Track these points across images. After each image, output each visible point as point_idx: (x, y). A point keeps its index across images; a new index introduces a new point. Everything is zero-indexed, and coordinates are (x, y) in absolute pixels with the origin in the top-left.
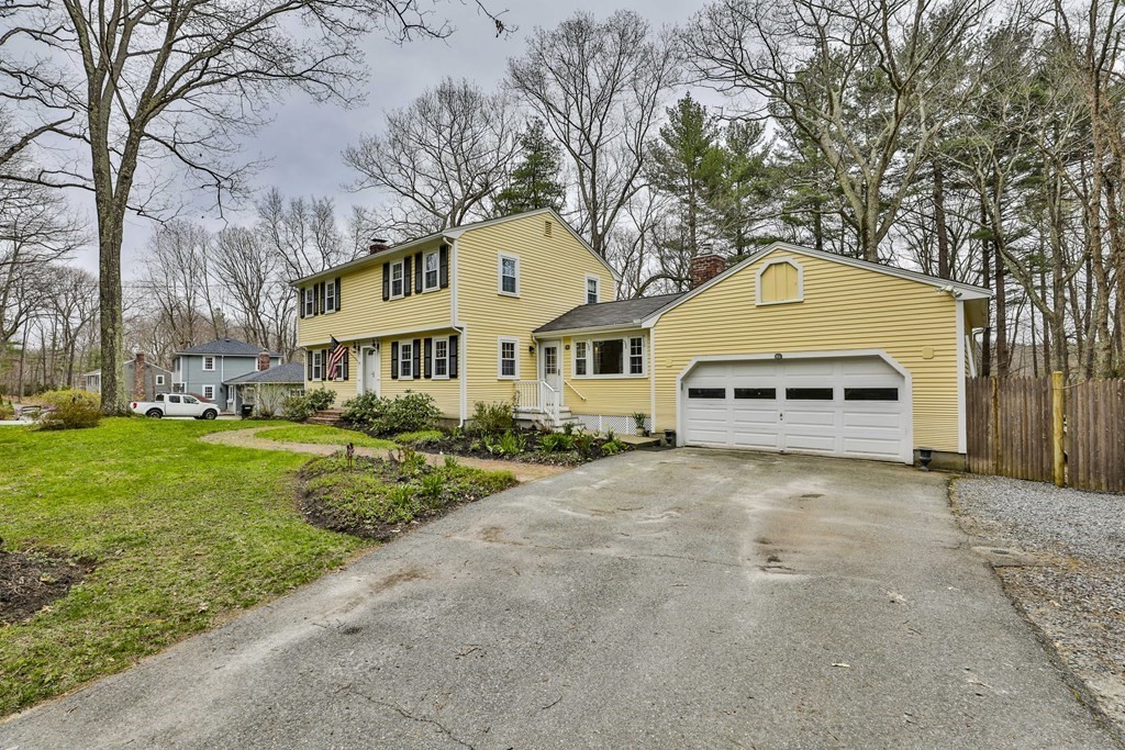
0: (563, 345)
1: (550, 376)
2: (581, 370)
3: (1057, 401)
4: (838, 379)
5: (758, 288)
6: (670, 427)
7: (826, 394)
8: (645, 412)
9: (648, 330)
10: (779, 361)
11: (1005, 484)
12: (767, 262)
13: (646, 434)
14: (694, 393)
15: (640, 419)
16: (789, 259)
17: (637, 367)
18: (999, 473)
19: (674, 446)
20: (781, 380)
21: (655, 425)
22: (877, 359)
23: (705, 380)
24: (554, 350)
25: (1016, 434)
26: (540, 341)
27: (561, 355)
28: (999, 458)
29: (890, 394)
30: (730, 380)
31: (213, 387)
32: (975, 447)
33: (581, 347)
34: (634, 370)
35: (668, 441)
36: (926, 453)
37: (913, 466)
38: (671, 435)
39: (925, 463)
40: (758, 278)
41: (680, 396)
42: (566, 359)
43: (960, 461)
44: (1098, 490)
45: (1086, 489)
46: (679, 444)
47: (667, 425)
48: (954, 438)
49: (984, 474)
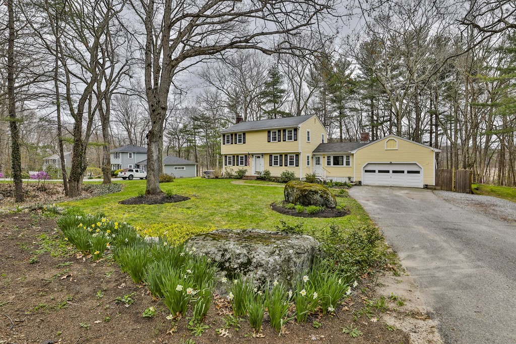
0: (322, 157)
1: (317, 165)
2: (329, 163)
3: (453, 174)
4: (406, 169)
5: (386, 145)
6: (360, 180)
7: (403, 172)
8: (351, 176)
9: (353, 154)
10: (391, 164)
11: (443, 191)
12: (388, 139)
13: (352, 182)
14: (366, 171)
15: (349, 178)
16: (394, 139)
17: (348, 163)
18: (441, 189)
19: (361, 185)
20: (391, 168)
21: (355, 180)
22: (416, 164)
23: (369, 168)
24: (319, 158)
25: (445, 181)
26: (314, 155)
27: (322, 160)
28: (442, 186)
29: (418, 172)
30: (377, 168)
31: (132, 165)
32: (437, 184)
33: (329, 157)
34: (347, 165)
35: (359, 184)
36: (427, 185)
37: (423, 188)
38: (360, 182)
39: (426, 187)
40: (386, 143)
41: (363, 172)
42: (323, 161)
43: (434, 187)
44: (460, 192)
45: (458, 192)
46: (362, 184)
47: (358, 180)
48: (432, 182)
49: (438, 190)
